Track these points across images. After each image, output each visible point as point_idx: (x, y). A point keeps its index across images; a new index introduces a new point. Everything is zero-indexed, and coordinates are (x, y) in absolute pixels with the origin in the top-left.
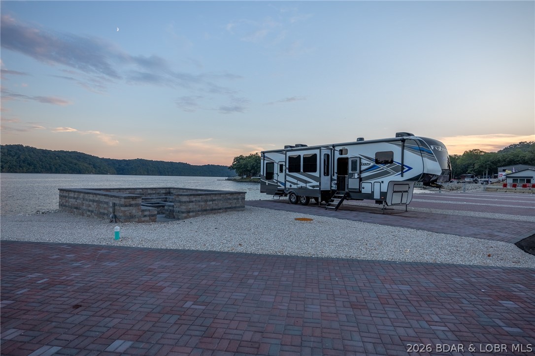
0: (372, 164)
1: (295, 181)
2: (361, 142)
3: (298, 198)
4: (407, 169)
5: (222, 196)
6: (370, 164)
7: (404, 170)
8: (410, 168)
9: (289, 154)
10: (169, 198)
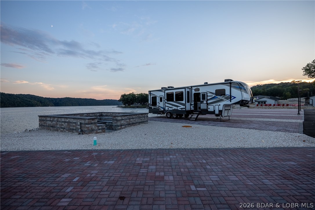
0: (213, 96)
1: (171, 106)
2: (206, 84)
3: (171, 115)
4: (233, 98)
5: (137, 115)
6: (212, 96)
7: (232, 99)
8: (235, 98)
9: (166, 92)
10: (103, 118)
